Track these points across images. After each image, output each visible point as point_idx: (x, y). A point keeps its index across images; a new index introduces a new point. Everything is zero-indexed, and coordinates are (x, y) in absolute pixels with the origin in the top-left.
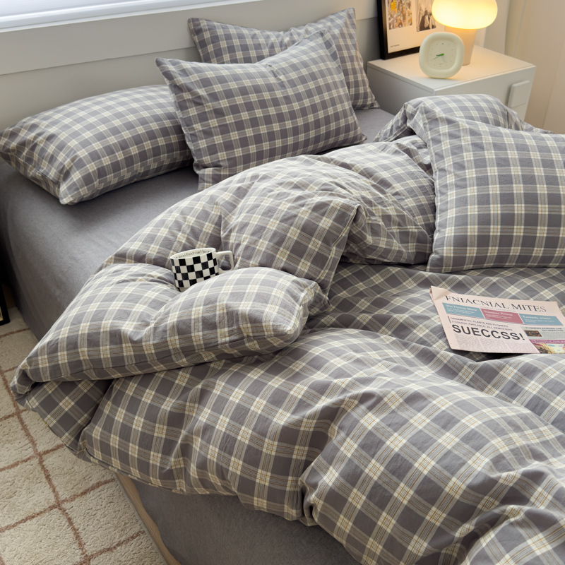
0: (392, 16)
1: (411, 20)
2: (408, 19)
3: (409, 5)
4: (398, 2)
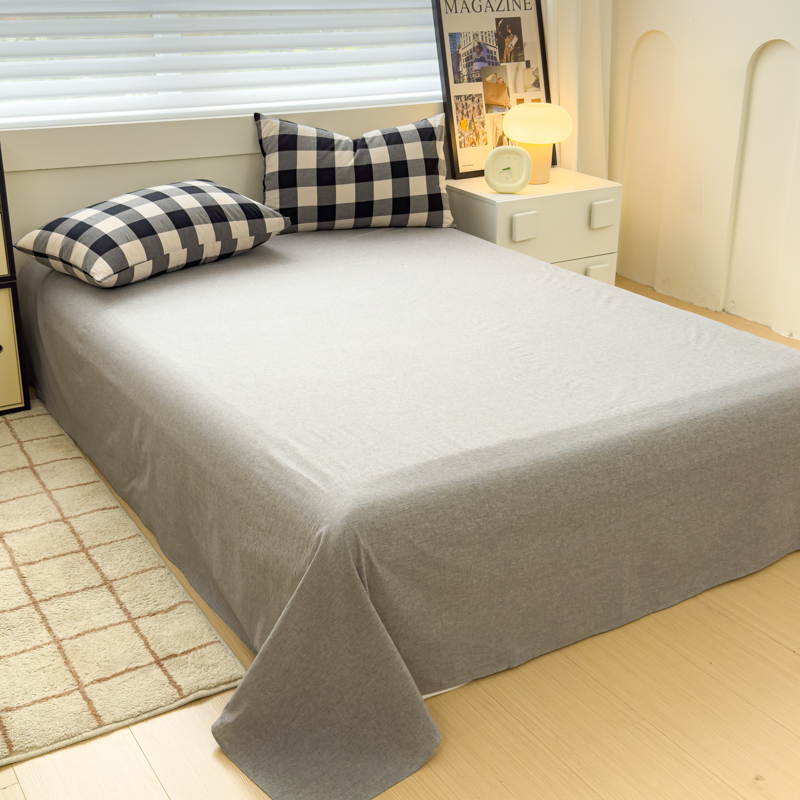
0: (462, 135)
1: (486, 140)
2: (482, 138)
3: (483, 124)
4: (469, 120)
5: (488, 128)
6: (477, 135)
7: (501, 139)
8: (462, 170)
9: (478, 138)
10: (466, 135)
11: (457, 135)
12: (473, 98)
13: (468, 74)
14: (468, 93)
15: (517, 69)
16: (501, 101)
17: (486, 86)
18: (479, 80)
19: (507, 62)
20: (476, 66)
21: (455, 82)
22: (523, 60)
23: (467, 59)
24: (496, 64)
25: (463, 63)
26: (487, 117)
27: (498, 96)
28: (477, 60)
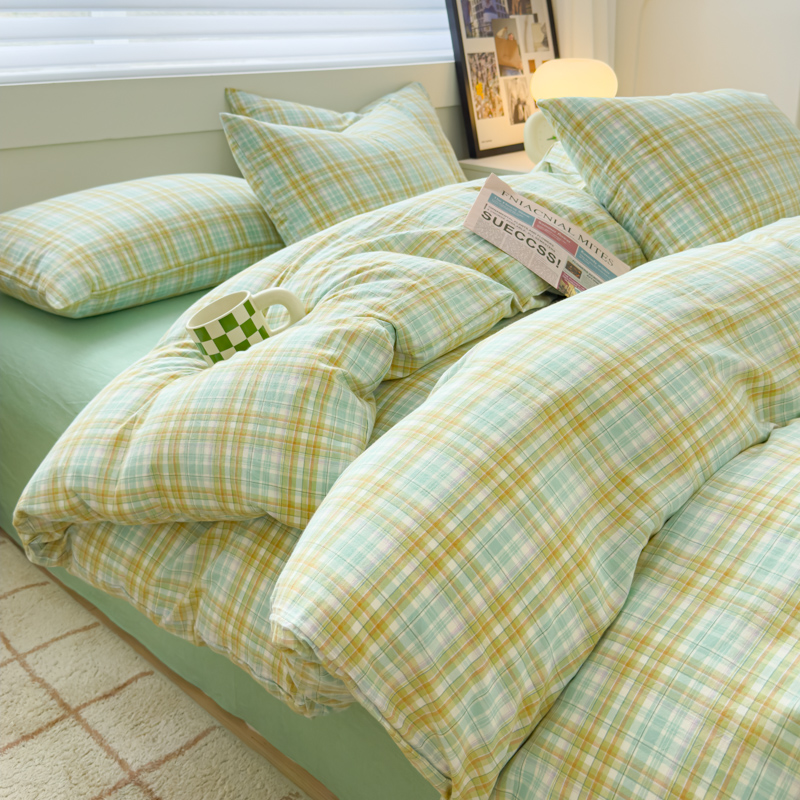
0: (479, 103)
1: (502, 110)
2: (498, 107)
3: (498, 89)
4: (484, 84)
5: (503, 95)
6: (493, 103)
7: (517, 107)
8: (483, 146)
9: (494, 107)
10: (483, 102)
11: (474, 103)
12: (486, 58)
13: (480, 28)
14: (481, 51)
15: (526, 23)
16: (513, 62)
17: (498, 42)
18: (490, 35)
19: (516, 13)
20: (487, 17)
21: (468, 36)
22: (530, 13)
23: (477, 8)
24: (506, 16)
25: (473, 13)
26: (502, 81)
27: (510, 56)
28: (487, 10)
